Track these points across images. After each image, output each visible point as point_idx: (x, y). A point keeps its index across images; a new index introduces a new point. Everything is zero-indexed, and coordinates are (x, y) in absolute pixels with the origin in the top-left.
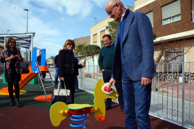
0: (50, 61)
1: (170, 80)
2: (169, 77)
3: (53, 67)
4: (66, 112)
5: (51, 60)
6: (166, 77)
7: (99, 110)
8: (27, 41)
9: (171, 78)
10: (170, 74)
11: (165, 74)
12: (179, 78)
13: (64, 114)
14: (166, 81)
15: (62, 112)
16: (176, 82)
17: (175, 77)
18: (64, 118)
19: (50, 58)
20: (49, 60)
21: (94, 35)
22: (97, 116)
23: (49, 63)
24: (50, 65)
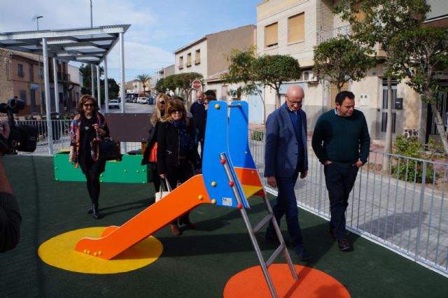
0: (136, 86)
3: (145, 101)
5: (138, 83)
8: (99, 46)
19: (136, 81)
20: (134, 84)
21: (267, 27)
23: (134, 91)
24: (136, 95)
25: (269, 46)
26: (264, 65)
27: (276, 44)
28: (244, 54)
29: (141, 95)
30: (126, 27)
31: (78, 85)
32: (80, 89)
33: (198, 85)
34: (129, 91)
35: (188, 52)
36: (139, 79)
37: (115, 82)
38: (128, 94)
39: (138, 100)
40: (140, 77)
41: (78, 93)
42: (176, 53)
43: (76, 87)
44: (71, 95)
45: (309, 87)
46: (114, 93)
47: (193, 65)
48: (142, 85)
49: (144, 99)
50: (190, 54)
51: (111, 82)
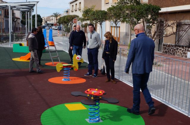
0: (52, 19)
1: (179, 55)
2: (179, 51)
3: (57, 28)
4: (62, 67)
5: (53, 17)
6: (176, 50)
7: (75, 67)
9: (180, 52)
10: (180, 48)
11: (175, 48)
12: (187, 53)
13: (61, 68)
14: (176, 56)
15: (60, 67)
16: (184, 57)
17: (184, 51)
18: (61, 69)
19: (52, 16)
22: (74, 69)
23: (51, 22)
24: (52, 25)
25: (107, 4)
26: (94, 14)
27: (109, 3)
28: (89, 9)
29: (55, 25)
30: (38, 2)
31: (19, 19)
32: (20, 21)
33: (76, 21)
34: (48, 22)
35: (75, 3)
36: (54, 15)
37: (40, 17)
38: (48, 24)
39: (53, 27)
40: (54, 14)
41: (19, 23)
42: (71, 3)
43: (18, 20)
44: (15, 24)
45: (122, 23)
46: (39, 23)
47: (74, 11)
48: (56, 18)
49: (56, 27)
50: (76, 4)
51: (39, 16)
